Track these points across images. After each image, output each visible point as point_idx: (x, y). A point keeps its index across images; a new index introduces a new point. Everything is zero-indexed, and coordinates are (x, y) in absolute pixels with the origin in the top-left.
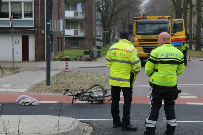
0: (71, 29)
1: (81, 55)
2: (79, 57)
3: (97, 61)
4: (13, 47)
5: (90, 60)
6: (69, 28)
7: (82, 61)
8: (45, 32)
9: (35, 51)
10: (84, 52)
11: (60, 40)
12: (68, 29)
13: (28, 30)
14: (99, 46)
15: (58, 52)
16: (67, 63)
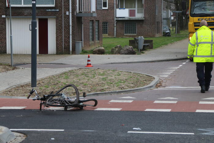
0: (124, 9)
1: (120, 46)
2: (117, 49)
3: (142, 54)
4: (11, 34)
5: (133, 53)
6: (122, 8)
7: (121, 54)
8: (69, 13)
9: (57, 40)
10: (130, 41)
11: (96, 24)
12: (120, 9)
13: (47, 10)
14: (167, 33)
15: (91, 42)
16: (89, 57)
